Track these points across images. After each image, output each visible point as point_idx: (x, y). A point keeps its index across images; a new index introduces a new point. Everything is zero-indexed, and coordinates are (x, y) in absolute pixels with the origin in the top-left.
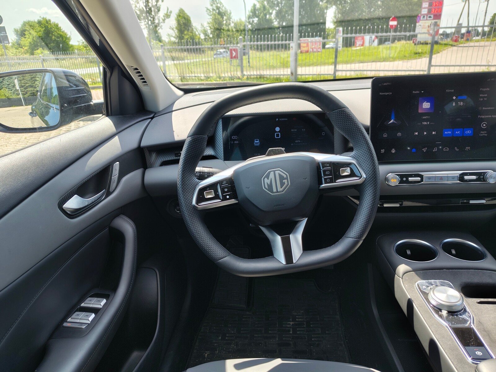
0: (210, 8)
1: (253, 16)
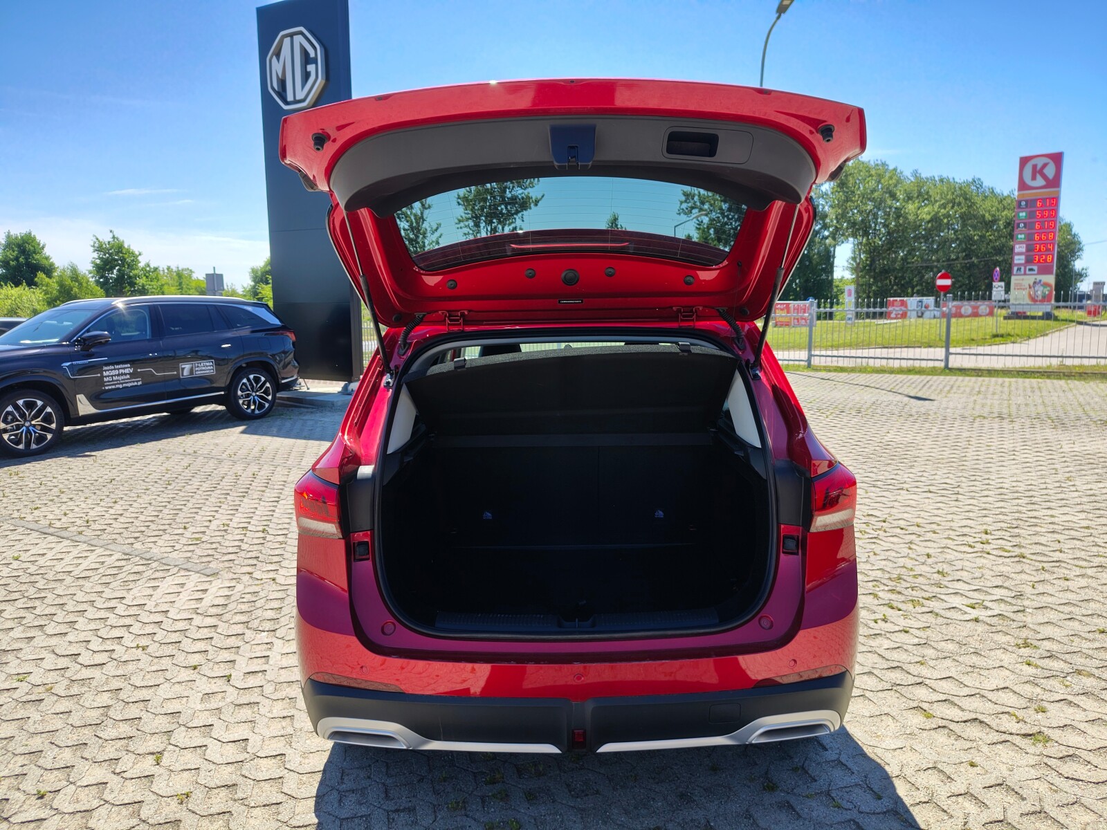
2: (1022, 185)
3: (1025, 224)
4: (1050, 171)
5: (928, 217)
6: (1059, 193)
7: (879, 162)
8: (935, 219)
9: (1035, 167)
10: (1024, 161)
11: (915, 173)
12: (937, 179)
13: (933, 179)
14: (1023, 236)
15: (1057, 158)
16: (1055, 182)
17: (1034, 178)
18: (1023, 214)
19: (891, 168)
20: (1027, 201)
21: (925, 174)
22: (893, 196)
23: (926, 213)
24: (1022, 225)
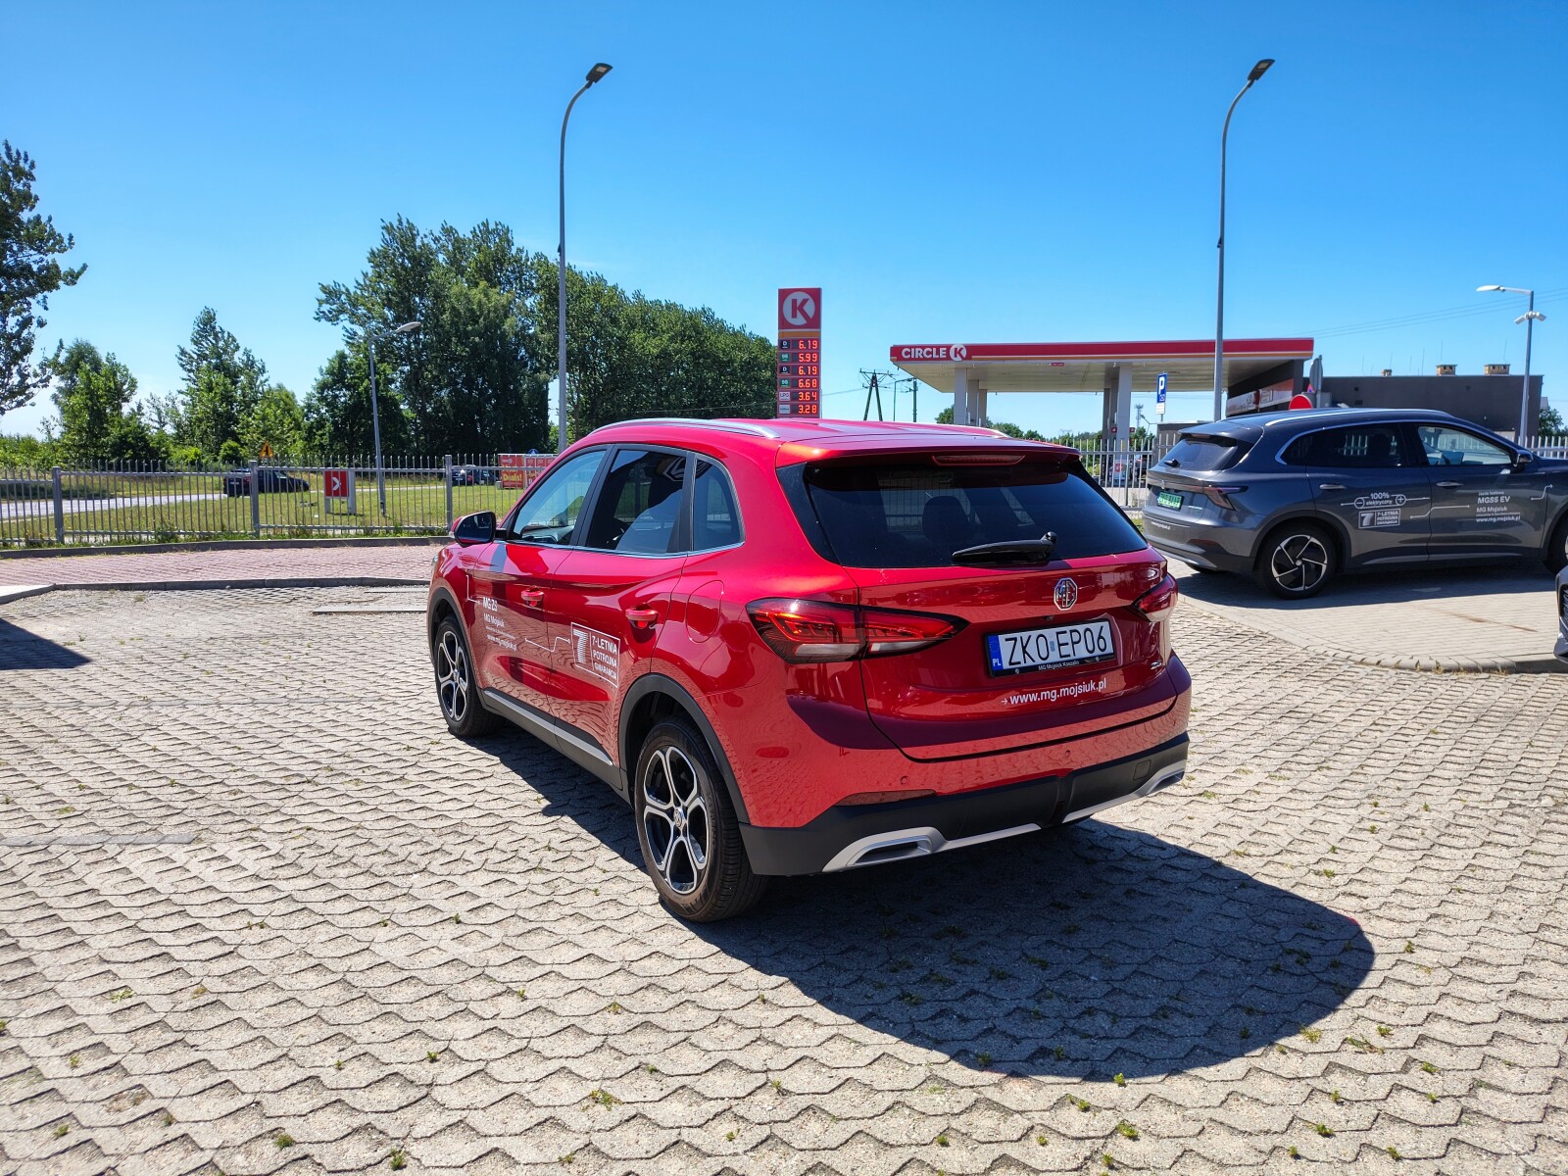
0: (191, 348)
1: (335, 382)
2: (783, 323)
3: (788, 367)
4: (809, 308)
5: (655, 351)
6: (819, 334)
7: (595, 275)
8: (664, 355)
9: (794, 302)
10: (783, 294)
11: (637, 295)
12: (664, 303)
13: (658, 302)
14: (786, 382)
15: (815, 294)
16: (815, 322)
17: (794, 316)
18: (785, 356)
19: (610, 284)
20: (788, 341)
21: (649, 297)
22: (614, 321)
23: (653, 346)
24: (785, 369)
